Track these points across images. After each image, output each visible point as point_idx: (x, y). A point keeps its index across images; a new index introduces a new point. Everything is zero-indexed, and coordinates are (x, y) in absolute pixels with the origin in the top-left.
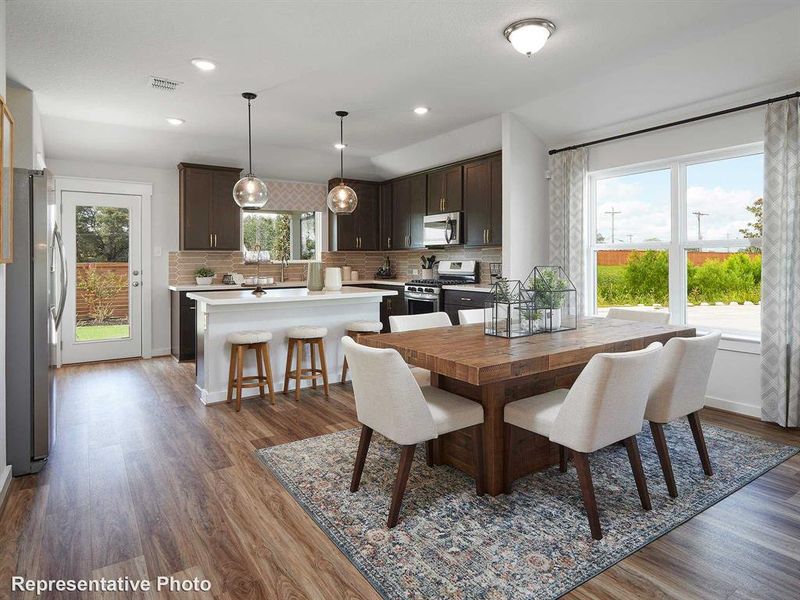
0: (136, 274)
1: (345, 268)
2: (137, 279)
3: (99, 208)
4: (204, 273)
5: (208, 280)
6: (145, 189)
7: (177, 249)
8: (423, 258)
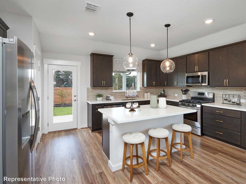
0: (75, 96)
1: (148, 93)
2: (75, 98)
3: (63, 71)
4: (100, 96)
5: (101, 98)
6: (78, 64)
7: (89, 86)
8: (182, 90)
